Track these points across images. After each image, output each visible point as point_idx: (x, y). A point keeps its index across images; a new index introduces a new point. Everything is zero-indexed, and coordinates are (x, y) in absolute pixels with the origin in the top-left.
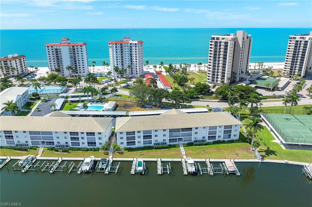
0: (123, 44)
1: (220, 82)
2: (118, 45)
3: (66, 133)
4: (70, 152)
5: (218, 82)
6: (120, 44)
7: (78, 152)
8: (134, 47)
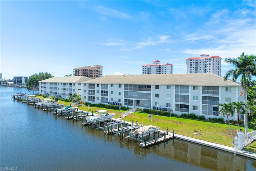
0: (198, 60)
2: (193, 61)
8: (209, 62)
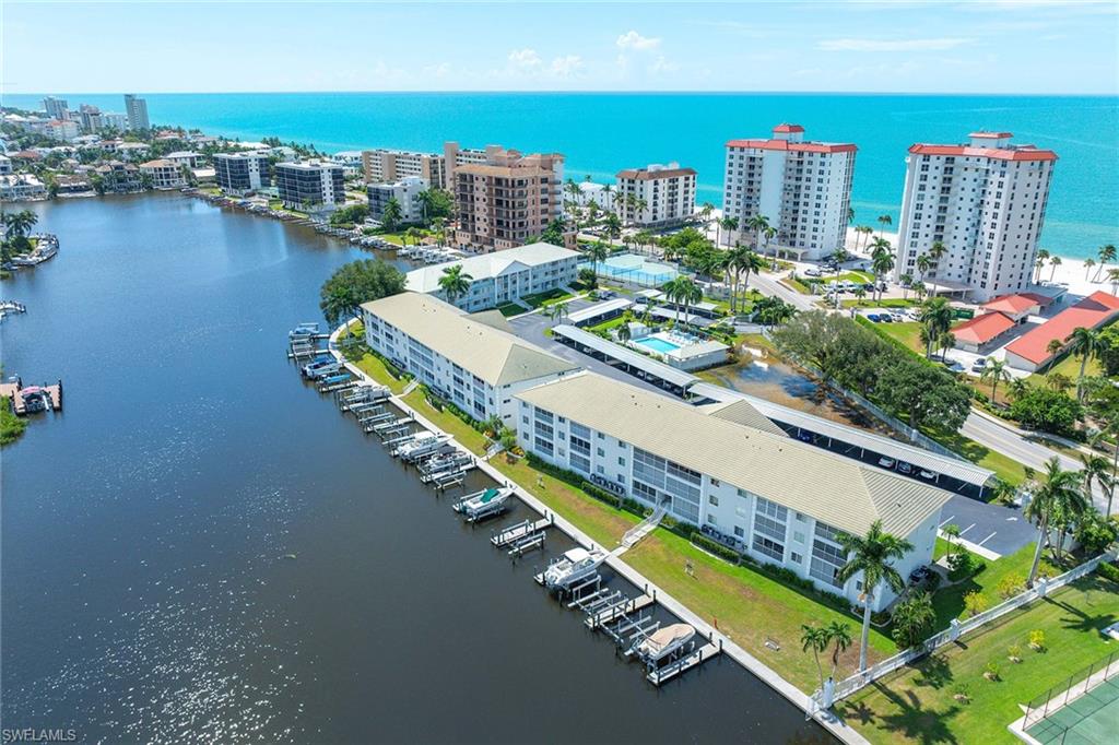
0: (958, 160)
2: (933, 161)
6: (943, 158)
8: (999, 174)
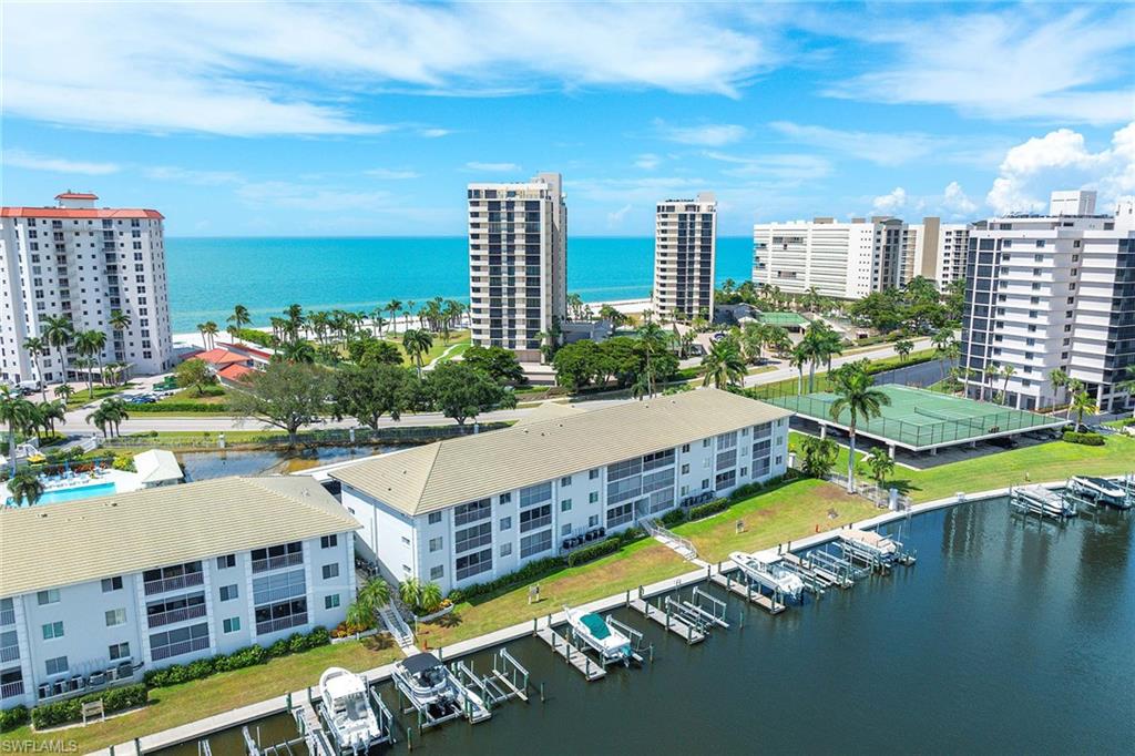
0: (65, 223)
1: (524, 348)
3: (117, 583)
4: (155, 701)
5: (517, 348)
6: (49, 221)
7: (210, 686)
